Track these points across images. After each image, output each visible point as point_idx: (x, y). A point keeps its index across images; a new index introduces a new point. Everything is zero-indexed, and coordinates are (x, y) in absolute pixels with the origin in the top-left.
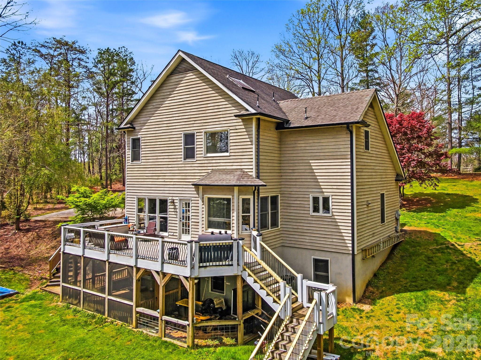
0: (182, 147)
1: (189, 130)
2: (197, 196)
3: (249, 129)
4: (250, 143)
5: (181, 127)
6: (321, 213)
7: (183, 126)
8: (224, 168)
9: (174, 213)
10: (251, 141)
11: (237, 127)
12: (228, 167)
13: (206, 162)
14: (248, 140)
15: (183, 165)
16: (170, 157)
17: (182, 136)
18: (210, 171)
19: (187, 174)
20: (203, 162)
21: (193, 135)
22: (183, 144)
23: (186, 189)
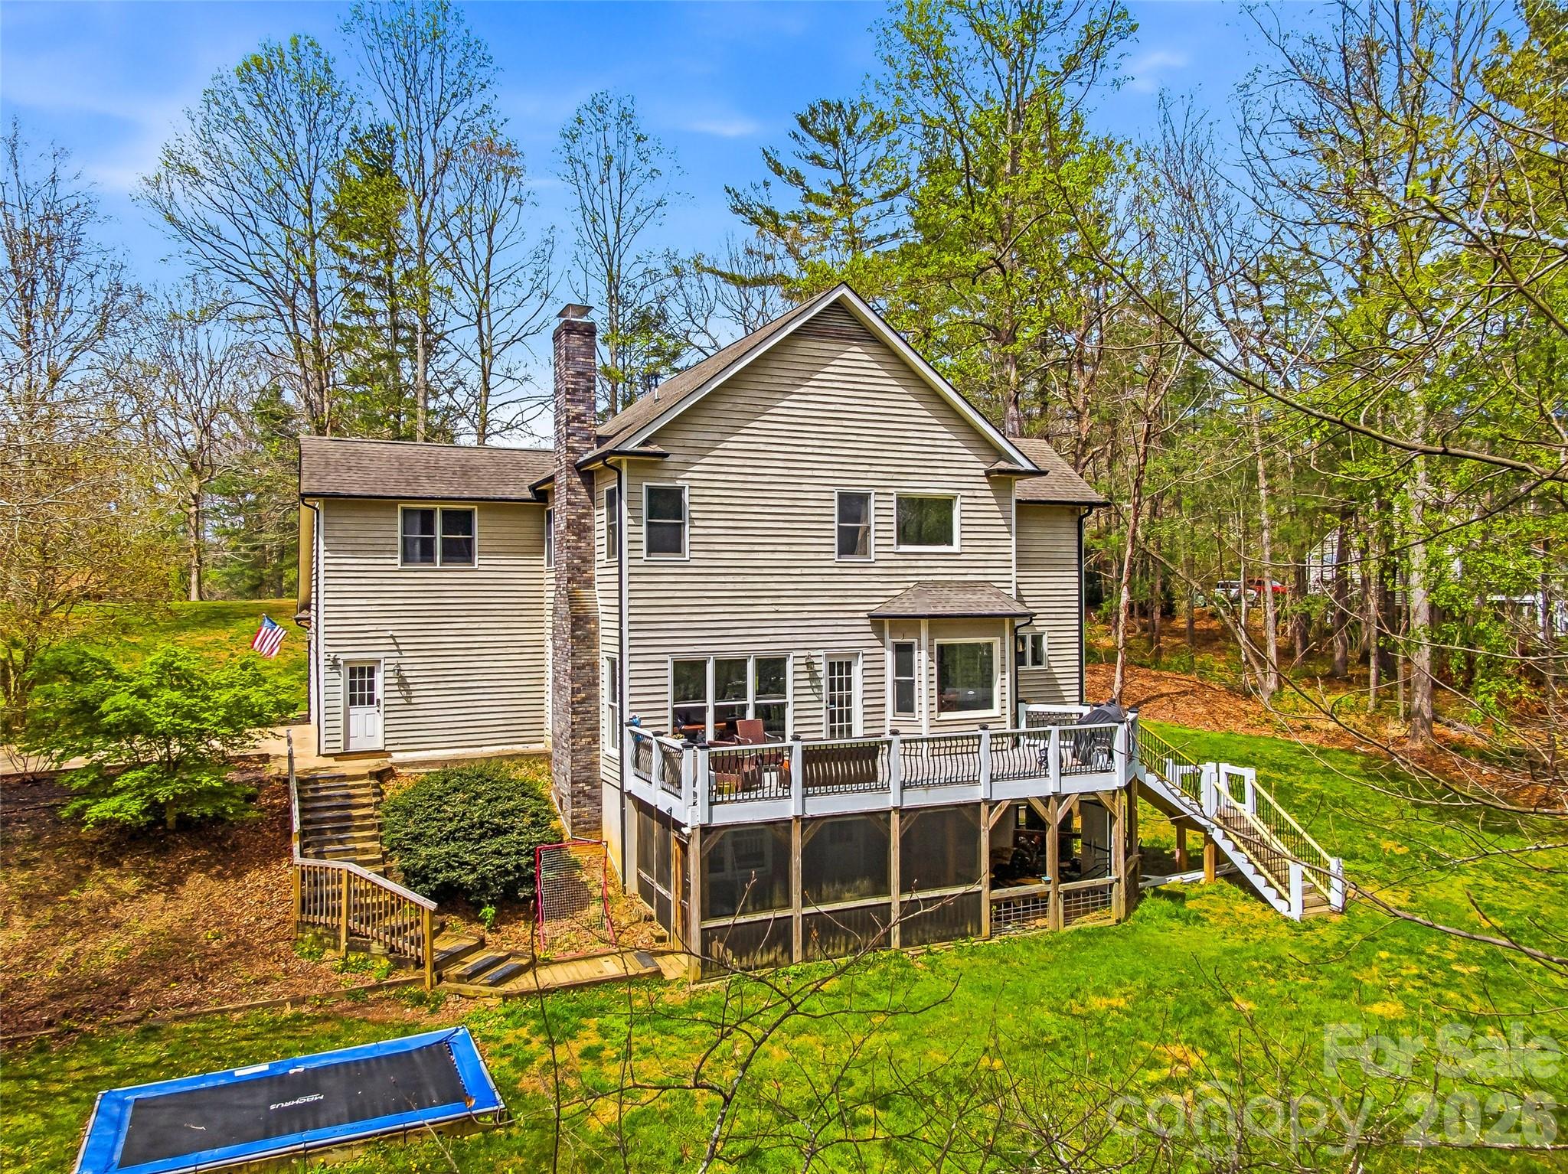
0: (835, 526)
1: (854, 486)
2: (878, 643)
3: (1006, 501)
4: (1005, 529)
5: (831, 474)
6: (1029, 666)
7: (837, 474)
8: (948, 578)
9: (810, 691)
10: (1009, 526)
11: (977, 493)
12: (955, 578)
13: (901, 564)
14: (1002, 522)
15: (836, 571)
16: (795, 548)
17: (835, 497)
18: (911, 585)
19: (849, 593)
20: (895, 564)
21: (864, 498)
22: (836, 519)
23: (847, 630)
